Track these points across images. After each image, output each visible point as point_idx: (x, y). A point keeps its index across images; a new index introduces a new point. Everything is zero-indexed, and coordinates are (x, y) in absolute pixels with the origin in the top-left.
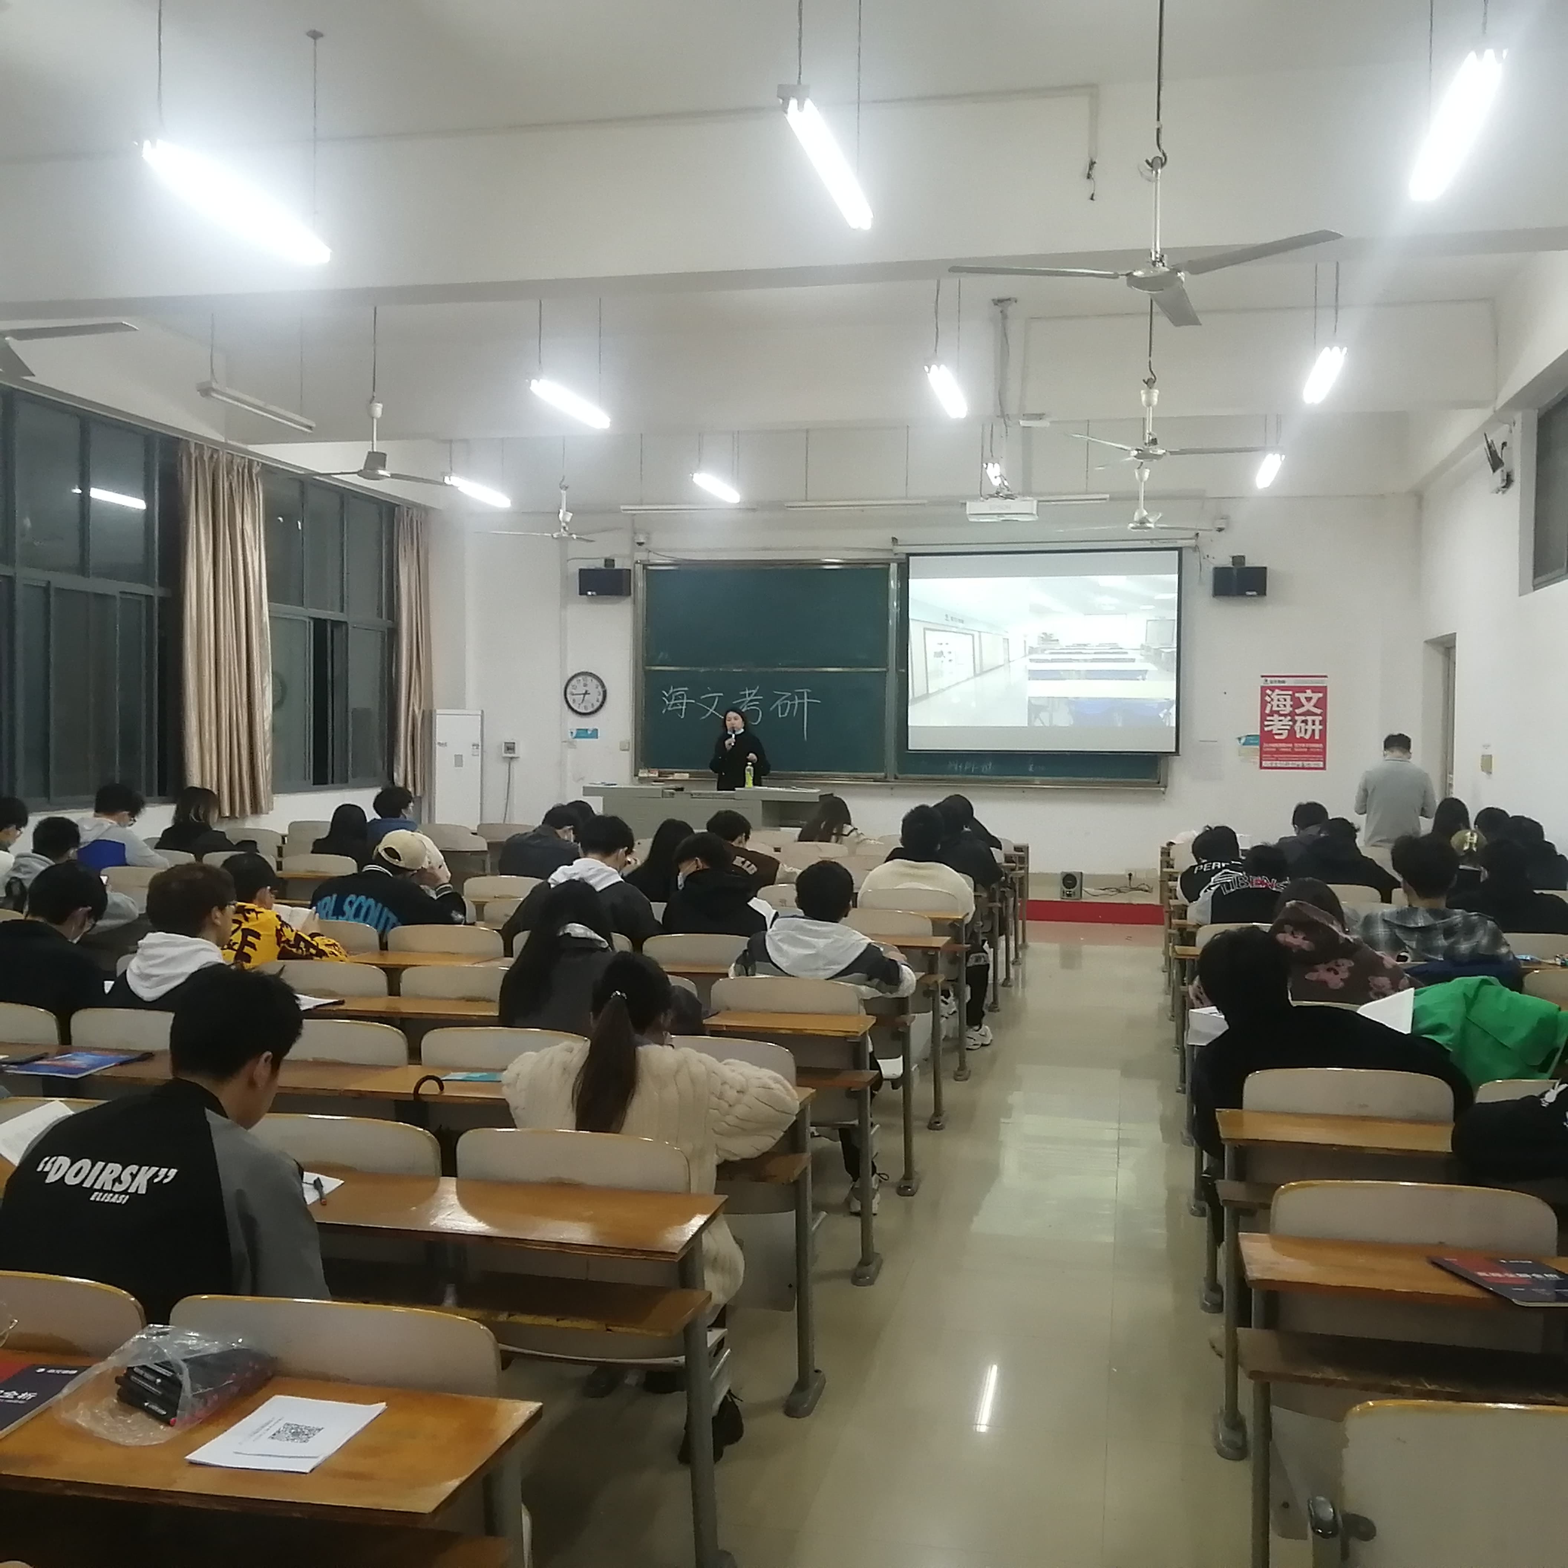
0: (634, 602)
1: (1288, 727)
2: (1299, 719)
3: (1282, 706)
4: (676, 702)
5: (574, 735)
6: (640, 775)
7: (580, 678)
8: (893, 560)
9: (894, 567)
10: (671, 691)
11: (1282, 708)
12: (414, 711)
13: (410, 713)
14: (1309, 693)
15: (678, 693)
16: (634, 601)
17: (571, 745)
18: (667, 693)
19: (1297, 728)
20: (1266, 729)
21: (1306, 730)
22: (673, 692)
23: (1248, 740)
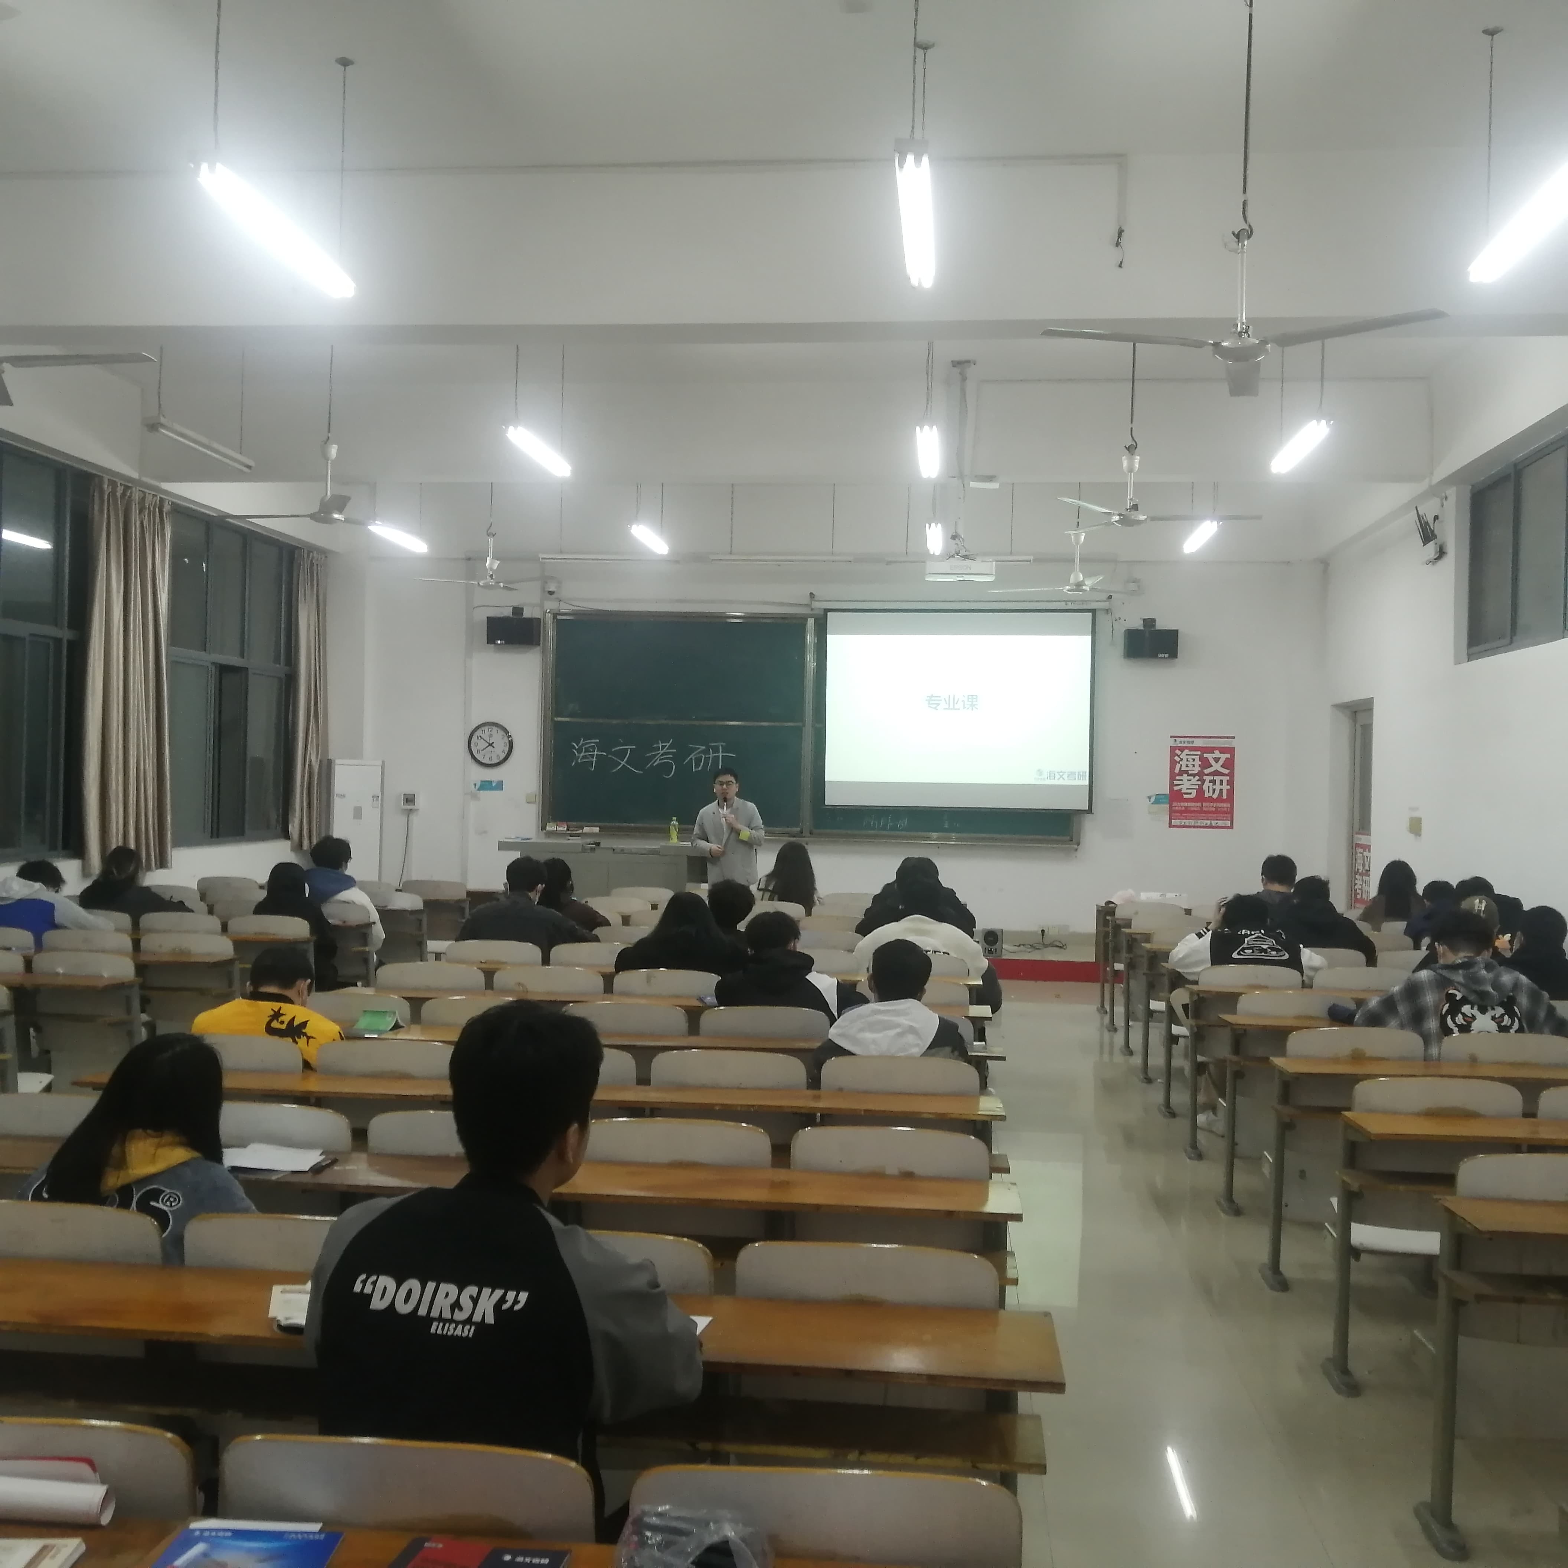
0: (544, 652)
1: (1197, 787)
2: (1208, 778)
3: (1191, 766)
4: (587, 754)
5: (477, 787)
6: (548, 828)
7: (486, 728)
8: (811, 616)
9: (811, 622)
10: (581, 742)
11: (1191, 767)
12: (310, 761)
13: (307, 763)
14: (1217, 754)
15: (587, 746)
16: (543, 650)
17: (474, 797)
18: (577, 745)
19: (1205, 787)
20: (1176, 788)
21: (1214, 790)
22: (583, 745)
23: (1158, 799)
